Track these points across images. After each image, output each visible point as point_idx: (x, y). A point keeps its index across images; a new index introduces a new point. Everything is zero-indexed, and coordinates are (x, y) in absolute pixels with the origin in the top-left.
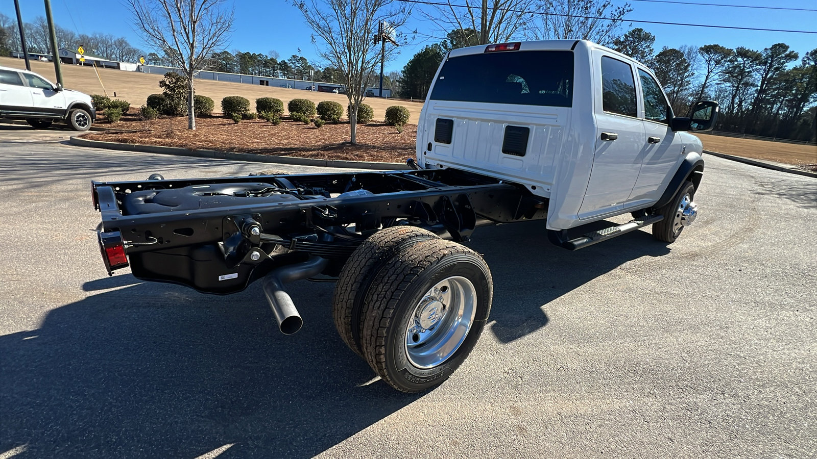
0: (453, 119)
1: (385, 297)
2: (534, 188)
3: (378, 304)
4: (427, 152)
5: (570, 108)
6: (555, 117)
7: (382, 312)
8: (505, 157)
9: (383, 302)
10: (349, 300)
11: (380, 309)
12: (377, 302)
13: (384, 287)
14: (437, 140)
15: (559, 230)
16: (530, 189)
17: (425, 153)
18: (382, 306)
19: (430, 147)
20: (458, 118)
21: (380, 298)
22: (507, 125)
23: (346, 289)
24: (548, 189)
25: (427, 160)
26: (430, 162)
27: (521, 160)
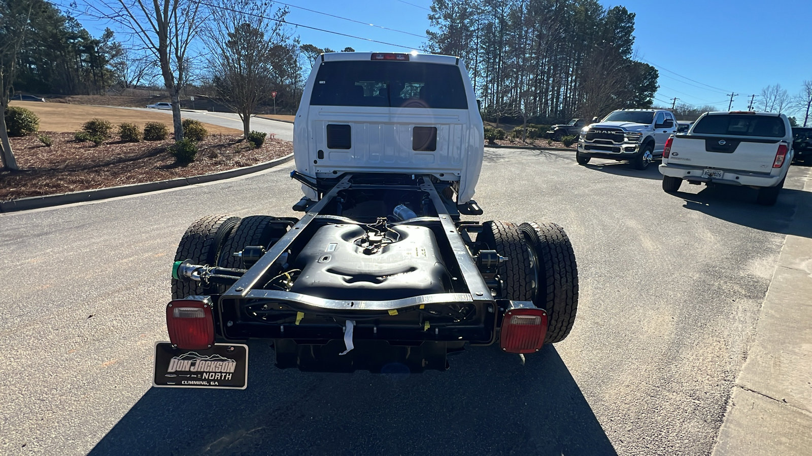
0: (349, 124)
1: (566, 272)
2: (442, 175)
3: (564, 280)
4: (318, 160)
5: (467, 110)
6: (457, 117)
7: (571, 284)
8: (416, 154)
9: (567, 276)
10: (528, 293)
11: (569, 282)
12: (562, 279)
13: (560, 265)
14: (330, 146)
15: (464, 203)
16: (438, 176)
17: (315, 162)
18: (568, 279)
19: (321, 155)
20: (355, 122)
21: (563, 274)
22: (414, 126)
23: (520, 285)
24: (458, 174)
25: (318, 169)
26: (322, 170)
27: (433, 154)
